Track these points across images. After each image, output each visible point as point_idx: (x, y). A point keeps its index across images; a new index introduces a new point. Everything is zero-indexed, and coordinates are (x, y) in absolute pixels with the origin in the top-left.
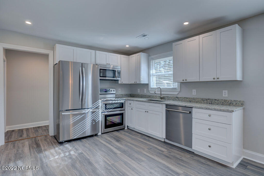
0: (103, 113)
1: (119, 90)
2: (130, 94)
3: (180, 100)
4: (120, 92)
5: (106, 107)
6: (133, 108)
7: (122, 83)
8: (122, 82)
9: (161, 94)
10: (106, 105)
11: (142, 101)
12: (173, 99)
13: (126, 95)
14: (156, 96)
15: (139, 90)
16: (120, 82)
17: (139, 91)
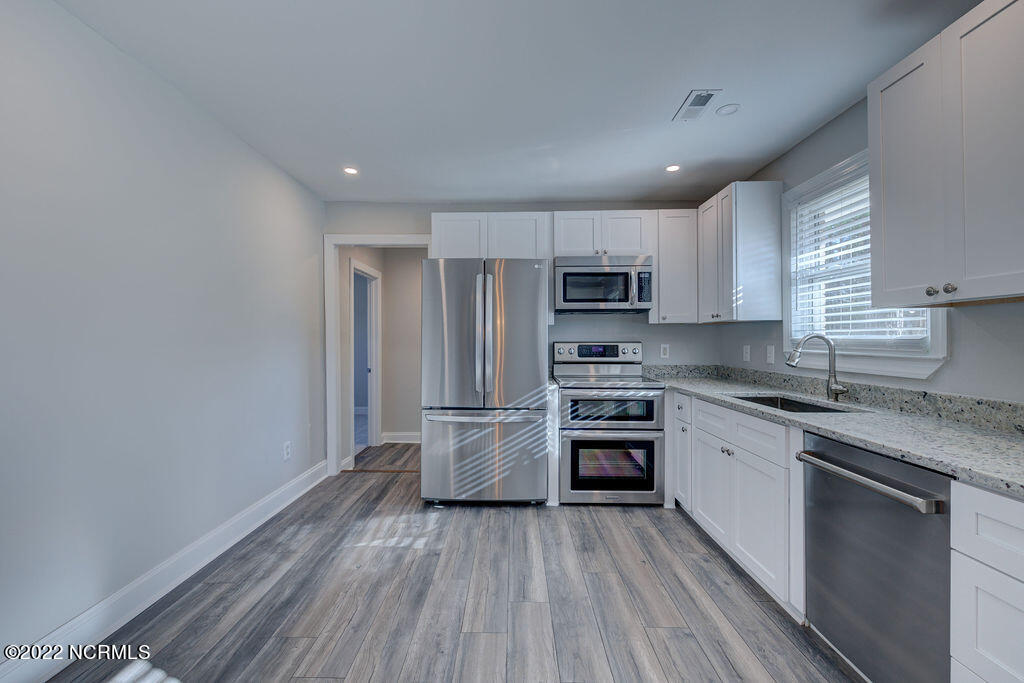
0: (565, 432)
1: (665, 349)
2: (717, 368)
3: (943, 414)
4: (667, 356)
5: (577, 410)
6: (688, 427)
7: (662, 322)
8: (664, 319)
9: (832, 372)
10: (575, 402)
11: (714, 401)
12: (904, 405)
13: (697, 368)
14: (813, 380)
15: (747, 349)
16: (653, 319)
17: (747, 356)
